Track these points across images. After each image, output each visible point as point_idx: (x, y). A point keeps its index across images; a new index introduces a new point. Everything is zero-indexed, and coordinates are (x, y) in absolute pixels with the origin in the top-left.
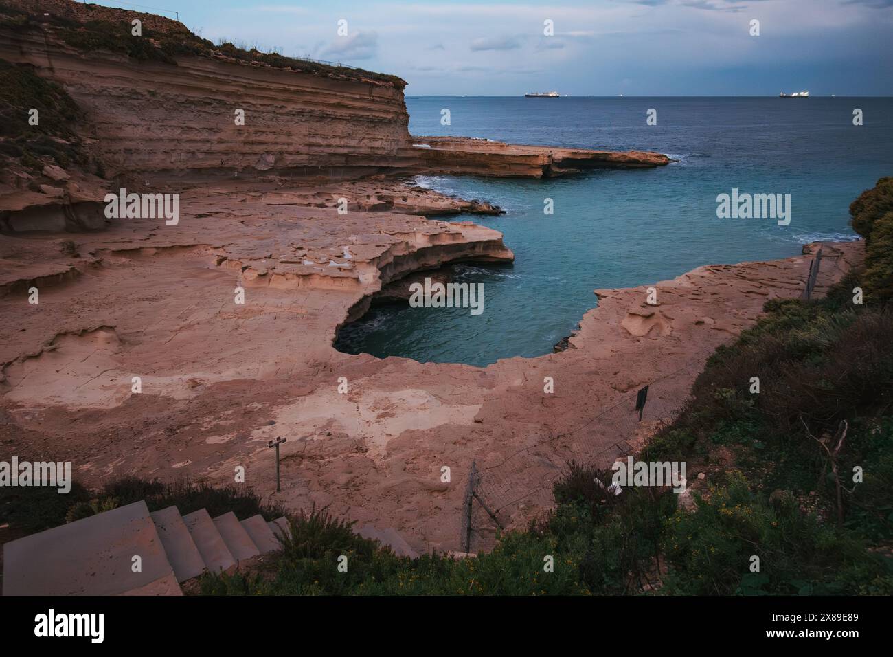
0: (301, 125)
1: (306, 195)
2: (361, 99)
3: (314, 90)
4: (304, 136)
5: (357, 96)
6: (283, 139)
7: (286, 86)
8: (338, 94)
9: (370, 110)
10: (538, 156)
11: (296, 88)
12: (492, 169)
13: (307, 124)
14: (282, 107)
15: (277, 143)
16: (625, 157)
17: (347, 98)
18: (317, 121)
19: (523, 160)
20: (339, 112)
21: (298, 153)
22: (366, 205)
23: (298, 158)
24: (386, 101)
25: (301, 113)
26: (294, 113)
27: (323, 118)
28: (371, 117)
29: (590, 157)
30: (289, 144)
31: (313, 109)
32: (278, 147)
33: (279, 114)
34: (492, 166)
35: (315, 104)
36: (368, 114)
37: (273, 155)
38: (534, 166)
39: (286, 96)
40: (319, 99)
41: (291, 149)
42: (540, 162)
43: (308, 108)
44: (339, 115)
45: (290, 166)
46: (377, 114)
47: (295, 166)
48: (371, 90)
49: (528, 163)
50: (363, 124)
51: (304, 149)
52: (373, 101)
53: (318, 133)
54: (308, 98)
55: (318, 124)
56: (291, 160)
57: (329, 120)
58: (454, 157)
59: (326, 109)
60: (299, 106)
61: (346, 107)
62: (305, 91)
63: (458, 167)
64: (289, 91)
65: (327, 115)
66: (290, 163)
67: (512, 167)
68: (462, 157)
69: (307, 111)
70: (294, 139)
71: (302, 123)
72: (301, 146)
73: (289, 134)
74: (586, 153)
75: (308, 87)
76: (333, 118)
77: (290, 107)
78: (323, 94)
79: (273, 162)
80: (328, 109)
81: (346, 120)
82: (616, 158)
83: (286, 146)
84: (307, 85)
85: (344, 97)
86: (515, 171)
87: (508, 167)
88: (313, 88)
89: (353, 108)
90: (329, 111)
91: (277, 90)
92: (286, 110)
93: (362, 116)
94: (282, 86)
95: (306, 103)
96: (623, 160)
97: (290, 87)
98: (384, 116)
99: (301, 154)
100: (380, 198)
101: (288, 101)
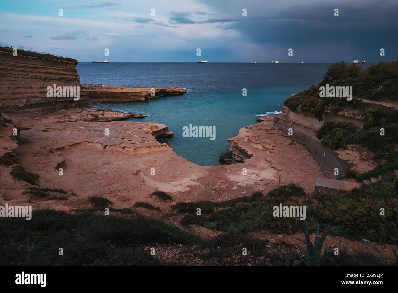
0: (36, 83)
1: (61, 117)
2: (63, 70)
3: (42, 67)
4: (38, 88)
5: (61, 69)
6: (29, 90)
7: (29, 65)
8: (52, 68)
9: (66, 75)
10: (142, 92)
11: (34, 66)
12: (121, 98)
13: (38, 83)
14: (27, 75)
15: (26, 93)
16: (172, 90)
17: (57, 69)
18: (43, 81)
19: (136, 94)
20: (53, 76)
21: (36, 97)
22: (88, 119)
23: (37, 99)
24: (73, 70)
25: (36, 78)
26: (32, 78)
27: (45, 79)
28: (66, 78)
29: (159, 91)
30: (32, 93)
31: (41, 75)
32: (27, 95)
33: (26, 78)
34: (121, 97)
35: (42, 73)
36: (65, 77)
37: (25, 98)
38: (141, 96)
39: (29, 69)
40: (43, 70)
41: (33, 95)
42: (143, 94)
43: (39, 75)
44: (53, 77)
45: (33, 103)
46: (68, 77)
47: (35, 103)
48: (66, 66)
49: (138, 95)
50: (63, 82)
51: (38, 95)
52: (68, 71)
53: (44, 87)
54: (38, 70)
55: (43, 82)
56: (33, 101)
57: (48, 80)
58: (103, 94)
59: (47, 75)
60: (35, 74)
61: (56, 74)
62: (38, 67)
63: (105, 98)
64: (30, 67)
65: (47, 78)
66: (33, 102)
67: (131, 97)
68: (106, 94)
69: (38, 76)
70: (34, 90)
71: (36, 82)
72: (37, 94)
73: (31, 88)
74: (158, 90)
75: (39, 65)
76: (50, 79)
77: (31, 75)
78: (45, 68)
79: (26, 102)
80: (49, 75)
81: (55, 80)
82: (168, 91)
83: (31, 94)
84: (39, 64)
85: (55, 69)
86: (132, 98)
87: (129, 97)
88: (41, 65)
89: (59, 74)
90: (49, 76)
91: (25, 67)
92: (29, 76)
93: (63, 78)
94: (27, 65)
95: (37, 73)
96: (171, 91)
97: (31, 65)
98: (72, 77)
99: (38, 97)
100: (92, 115)
101: (29, 72)
